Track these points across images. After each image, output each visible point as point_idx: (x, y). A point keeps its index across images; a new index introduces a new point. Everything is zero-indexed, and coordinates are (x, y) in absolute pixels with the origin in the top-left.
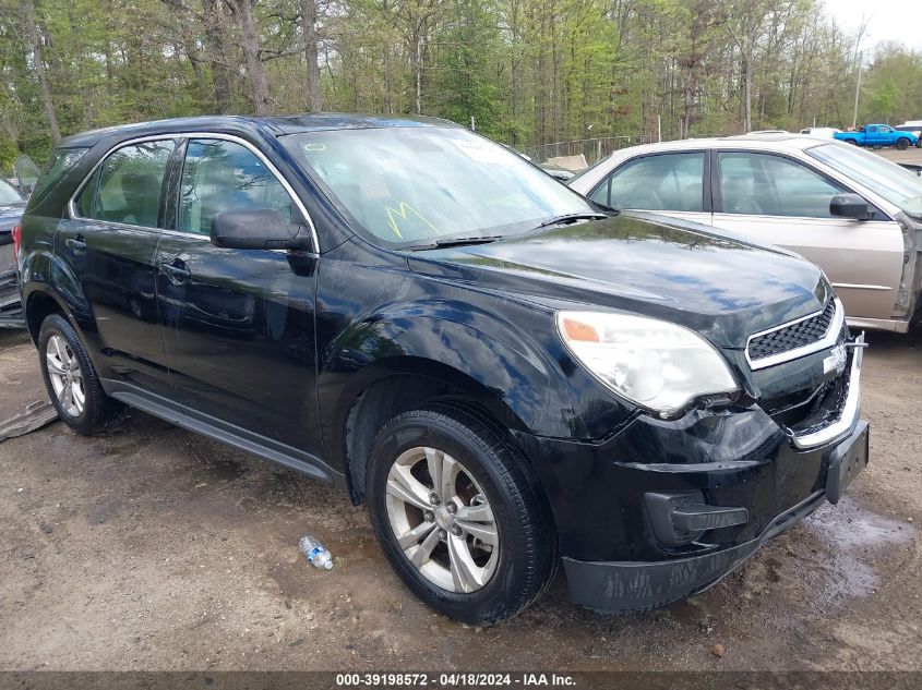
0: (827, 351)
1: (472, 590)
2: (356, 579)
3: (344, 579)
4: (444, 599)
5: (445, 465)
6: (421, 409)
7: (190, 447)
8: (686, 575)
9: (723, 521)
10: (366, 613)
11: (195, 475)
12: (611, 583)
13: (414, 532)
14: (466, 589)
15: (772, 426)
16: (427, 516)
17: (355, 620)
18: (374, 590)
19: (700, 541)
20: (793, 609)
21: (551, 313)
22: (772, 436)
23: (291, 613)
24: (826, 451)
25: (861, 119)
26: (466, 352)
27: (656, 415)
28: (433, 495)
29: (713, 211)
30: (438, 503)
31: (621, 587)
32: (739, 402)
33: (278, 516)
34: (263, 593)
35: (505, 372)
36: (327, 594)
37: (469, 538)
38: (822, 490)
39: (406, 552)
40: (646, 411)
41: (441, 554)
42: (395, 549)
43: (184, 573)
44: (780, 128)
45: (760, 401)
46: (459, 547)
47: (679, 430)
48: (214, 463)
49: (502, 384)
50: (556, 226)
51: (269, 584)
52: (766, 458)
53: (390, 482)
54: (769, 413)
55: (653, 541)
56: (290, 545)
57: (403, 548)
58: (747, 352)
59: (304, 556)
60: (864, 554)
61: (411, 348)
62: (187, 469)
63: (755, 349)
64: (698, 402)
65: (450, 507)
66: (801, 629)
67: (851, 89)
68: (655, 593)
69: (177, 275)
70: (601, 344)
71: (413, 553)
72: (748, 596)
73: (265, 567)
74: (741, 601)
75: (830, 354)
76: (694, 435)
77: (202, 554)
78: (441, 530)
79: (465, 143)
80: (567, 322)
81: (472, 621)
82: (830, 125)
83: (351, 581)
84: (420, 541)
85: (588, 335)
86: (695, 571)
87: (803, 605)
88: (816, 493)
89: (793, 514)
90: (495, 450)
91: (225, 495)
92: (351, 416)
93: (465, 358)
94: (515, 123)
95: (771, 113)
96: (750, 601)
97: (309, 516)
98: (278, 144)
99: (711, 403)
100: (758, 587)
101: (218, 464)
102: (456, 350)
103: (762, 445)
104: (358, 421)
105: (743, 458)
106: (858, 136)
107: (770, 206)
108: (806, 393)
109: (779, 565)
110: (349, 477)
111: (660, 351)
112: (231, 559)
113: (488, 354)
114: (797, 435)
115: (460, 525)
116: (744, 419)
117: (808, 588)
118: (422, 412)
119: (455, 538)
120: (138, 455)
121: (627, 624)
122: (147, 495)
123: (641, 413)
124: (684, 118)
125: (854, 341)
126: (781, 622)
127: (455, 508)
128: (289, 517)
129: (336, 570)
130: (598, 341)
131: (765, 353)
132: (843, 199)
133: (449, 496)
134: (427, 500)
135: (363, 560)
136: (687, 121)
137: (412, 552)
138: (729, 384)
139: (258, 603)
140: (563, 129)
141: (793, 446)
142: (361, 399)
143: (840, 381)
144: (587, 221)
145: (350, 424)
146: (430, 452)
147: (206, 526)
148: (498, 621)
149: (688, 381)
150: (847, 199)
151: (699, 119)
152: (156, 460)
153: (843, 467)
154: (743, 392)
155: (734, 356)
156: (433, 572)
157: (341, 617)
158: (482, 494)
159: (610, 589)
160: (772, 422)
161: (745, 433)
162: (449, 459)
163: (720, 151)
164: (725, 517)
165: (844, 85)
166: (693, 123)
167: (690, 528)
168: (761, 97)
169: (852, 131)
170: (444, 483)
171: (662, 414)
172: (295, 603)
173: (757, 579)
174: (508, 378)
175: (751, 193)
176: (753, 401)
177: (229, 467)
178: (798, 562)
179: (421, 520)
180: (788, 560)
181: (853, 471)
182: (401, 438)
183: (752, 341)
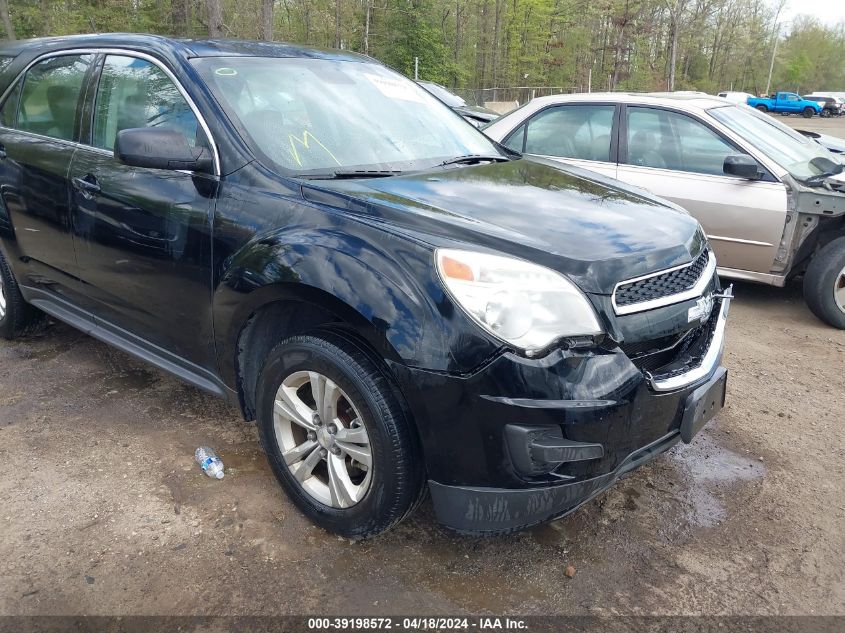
0: (693, 301)
1: (347, 506)
2: (245, 490)
3: (233, 489)
4: (321, 512)
5: (327, 389)
6: (307, 334)
7: (107, 355)
8: (543, 502)
9: (579, 455)
10: (249, 522)
11: (108, 382)
12: (471, 507)
13: (297, 450)
14: (342, 504)
15: (632, 369)
16: (310, 435)
17: (237, 528)
18: (260, 500)
19: (556, 472)
20: (644, 535)
21: (432, 250)
22: (631, 379)
23: (179, 518)
24: (683, 395)
25: (775, 86)
26: (355, 282)
27: (521, 353)
28: (317, 416)
29: (618, 162)
30: (320, 424)
31: (481, 511)
32: (602, 344)
33: (180, 426)
34: (155, 498)
35: (391, 304)
36: (215, 503)
37: (348, 458)
38: (676, 431)
39: (290, 467)
40: (512, 349)
41: (321, 471)
42: (280, 464)
43: (82, 476)
44: (699, 90)
45: (622, 345)
46: (337, 466)
47: (542, 369)
48: (128, 372)
49: (389, 315)
50: (457, 165)
51: (162, 490)
52: (624, 398)
53: (278, 402)
54: (630, 357)
55: (511, 469)
56: (188, 453)
57: (288, 463)
58: (613, 297)
59: (198, 465)
60: (715, 489)
61: (307, 275)
62: (101, 376)
63: (623, 296)
64: (562, 343)
65: (331, 428)
66: (648, 555)
67: (768, 58)
68: (512, 517)
69: (89, 189)
70: (475, 283)
71: (297, 468)
72: (606, 522)
73: (161, 475)
74: (599, 526)
75: (696, 304)
76: (556, 373)
77: (103, 458)
78: (322, 448)
79: (379, 78)
80: (446, 260)
81: (347, 534)
82: (746, 90)
83: (238, 491)
84: (304, 457)
85: (464, 273)
86: (551, 500)
87: (654, 532)
88: (671, 433)
89: (649, 450)
90: (373, 378)
91: (133, 403)
92: (242, 337)
93: (354, 287)
94: (459, 67)
95: (693, 75)
96: (607, 528)
97: (210, 427)
98: (188, 65)
99: (574, 344)
100: (615, 515)
101: (131, 373)
102: (347, 280)
103: (621, 387)
104: (251, 343)
105: (601, 398)
106: (769, 103)
107: (674, 161)
108: (672, 338)
109: (638, 495)
110: (241, 394)
111: (530, 293)
112: (130, 464)
113: (377, 285)
114: (656, 379)
115: (339, 445)
116: (606, 360)
117: (660, 517)
118: (308, 338)
119: (334, 457)
120: (55, 360)
121: (491, 543)
122: (58, 399)
123: (507, 350)
124: (613, 74)
125: (722, 293)
126: (631, 548)
127: (336, 430)
128: (191, 428)
129: (229, 480)
130: (472, 279)
131: (632, 300)
132: (737, 159)
133: (330, 417)
134: (310, 420)
135: (253, 472)
136: (616, 77)
137: (295, 468)
138: (594, 327)
139: (150, 507)
140: (501, 76)
141: (651, 389)
142: (252, 321)
143: (705, 330)
144: (488, 162)
145: (242, 344)
146: (314, 376)
147: (111, 431)
148: (369, 536)
149: (555, 323)
150: (741, 159)
151: (627, 75)
152: (72, 366)
153: (698, 411)
154: (607, 335)
155: (602, 302)
156: (314, 487)
157: (225, 524)
158: (359, 418)
159: (471, 512)
160: (632, 365)
161: (606, 375)
162: (331, 384)
163: (630, 106)
164: (582, 451)
165: (761, 54)
166: (621, 79)
167: (547, 460)
168: (686, 59)
169: (764, 98)
170: (326, 406)
171: (527, 353)
172: (184, 509)
173: (617, 507)
174: (394, 311)
175: (657, 147)
176: (616, 345)
177: (140, 377)
178: (655, 493)
179: (306, 439)
180: (647, 491)
181: (708, 414)
182: (288, 361)
183: (620, 288)
